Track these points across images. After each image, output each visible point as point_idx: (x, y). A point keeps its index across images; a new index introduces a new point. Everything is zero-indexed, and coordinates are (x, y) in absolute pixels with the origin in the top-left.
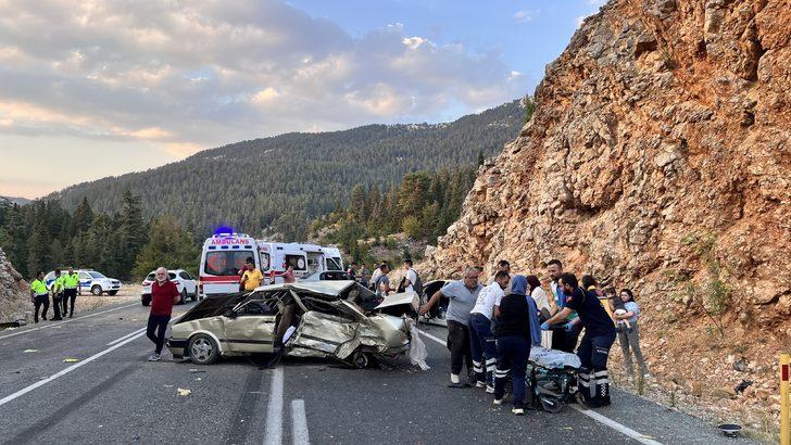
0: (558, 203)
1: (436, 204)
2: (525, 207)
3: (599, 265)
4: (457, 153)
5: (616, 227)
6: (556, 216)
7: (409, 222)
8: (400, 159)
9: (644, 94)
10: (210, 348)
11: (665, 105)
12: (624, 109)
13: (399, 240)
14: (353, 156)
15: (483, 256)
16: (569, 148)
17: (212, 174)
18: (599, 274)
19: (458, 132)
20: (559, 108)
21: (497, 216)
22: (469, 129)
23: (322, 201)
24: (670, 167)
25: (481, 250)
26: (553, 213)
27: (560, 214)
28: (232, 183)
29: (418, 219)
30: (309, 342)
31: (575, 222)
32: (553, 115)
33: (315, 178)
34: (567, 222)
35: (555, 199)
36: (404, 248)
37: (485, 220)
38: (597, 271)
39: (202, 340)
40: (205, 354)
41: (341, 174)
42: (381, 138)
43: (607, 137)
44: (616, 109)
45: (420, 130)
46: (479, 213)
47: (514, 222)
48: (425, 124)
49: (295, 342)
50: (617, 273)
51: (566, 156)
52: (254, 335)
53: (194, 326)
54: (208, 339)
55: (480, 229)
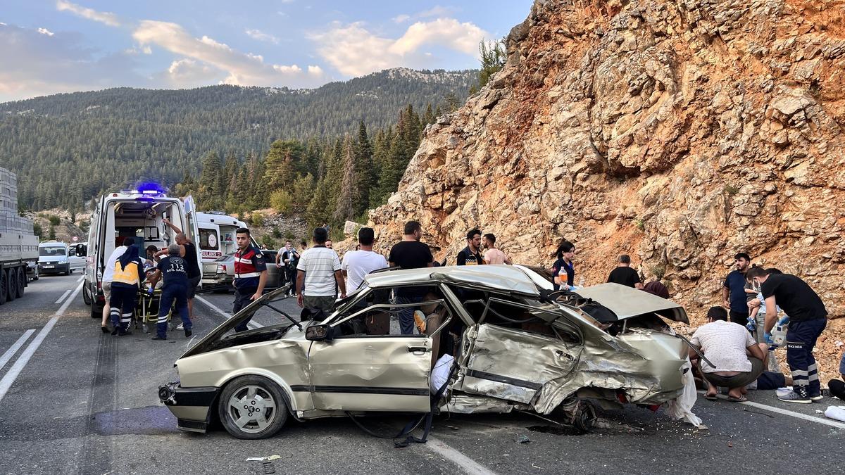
0: (582, 165)
1: (310, 177)
2: (521, 172)
3: (676, 242)
4: (322, 124)
5: (699, 194)
6: (578, 182)
7: (276, 196)
8: (256, 126)
9: (735, 24)
10: (270, 403)
11: (773, 39)
12: (693, 46)
13: (267, 217)
14: (201, 120)
15: (440, 233)
16: (593, 97)
17: (17, 132)
18: (677, 255)
19: (322, 100)
20: (562, 52)
21: (461, 184)
22: (335, 98)
23: (162, 170)
24: (802, 114)
25: (438, 227)
26: (574, 178)
27: (584, 180)
28: (44, 144)
29: (290, 193)
30: (484, 385)
31: (602, 190)
32: (556, 59)
33: (153, 143)
34: (593, 190)
35: (578, 161)
36: (273, 225)
37: (444, 190)
38: (674, 251)
39: (252, 389)
40: (258, 416)
41: (186, 139)
42: (234, 101)
43: (669, 82)
44: (678, 47)
45: (280, 95)
46: (434, 181)
47: (501, 190)
48: (286, 89)
49: (456, 384)
50: (711, 251)
51: (590, 107)
52: (382, 377)
53: (233, 361)
54: (265, 386)
55: (436, 201)
